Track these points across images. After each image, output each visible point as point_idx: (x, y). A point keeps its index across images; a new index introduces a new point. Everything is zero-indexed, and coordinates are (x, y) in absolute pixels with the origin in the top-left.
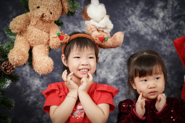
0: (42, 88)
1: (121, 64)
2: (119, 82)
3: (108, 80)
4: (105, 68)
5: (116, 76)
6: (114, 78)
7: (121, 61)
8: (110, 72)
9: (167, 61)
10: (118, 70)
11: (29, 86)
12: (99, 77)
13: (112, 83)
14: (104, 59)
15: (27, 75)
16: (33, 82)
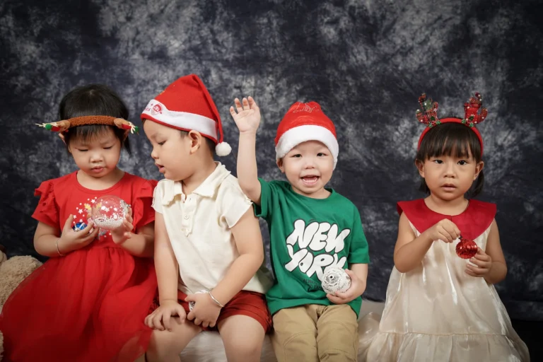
0: (40, 61)
1: (193, 19)
2: (189, 54)
3: (170, 48)
4: (164, 25)
5: (184, 43)
6: (181, 45)
7: (194, 14)
8: (173, 33)
9: (277, 15)
10: (188, 29)
11: (14, 56)
12: (152, 42)
13: (176, 56)
14: (162, 7)
15: (9, 34)
16: (22, 48)
